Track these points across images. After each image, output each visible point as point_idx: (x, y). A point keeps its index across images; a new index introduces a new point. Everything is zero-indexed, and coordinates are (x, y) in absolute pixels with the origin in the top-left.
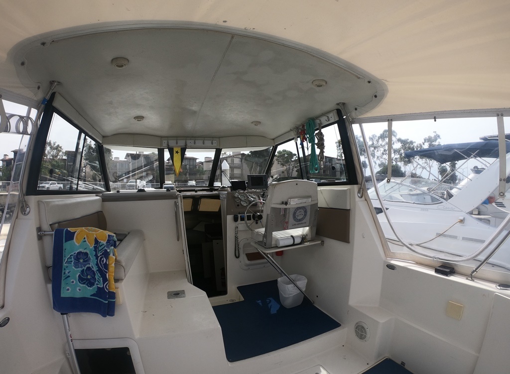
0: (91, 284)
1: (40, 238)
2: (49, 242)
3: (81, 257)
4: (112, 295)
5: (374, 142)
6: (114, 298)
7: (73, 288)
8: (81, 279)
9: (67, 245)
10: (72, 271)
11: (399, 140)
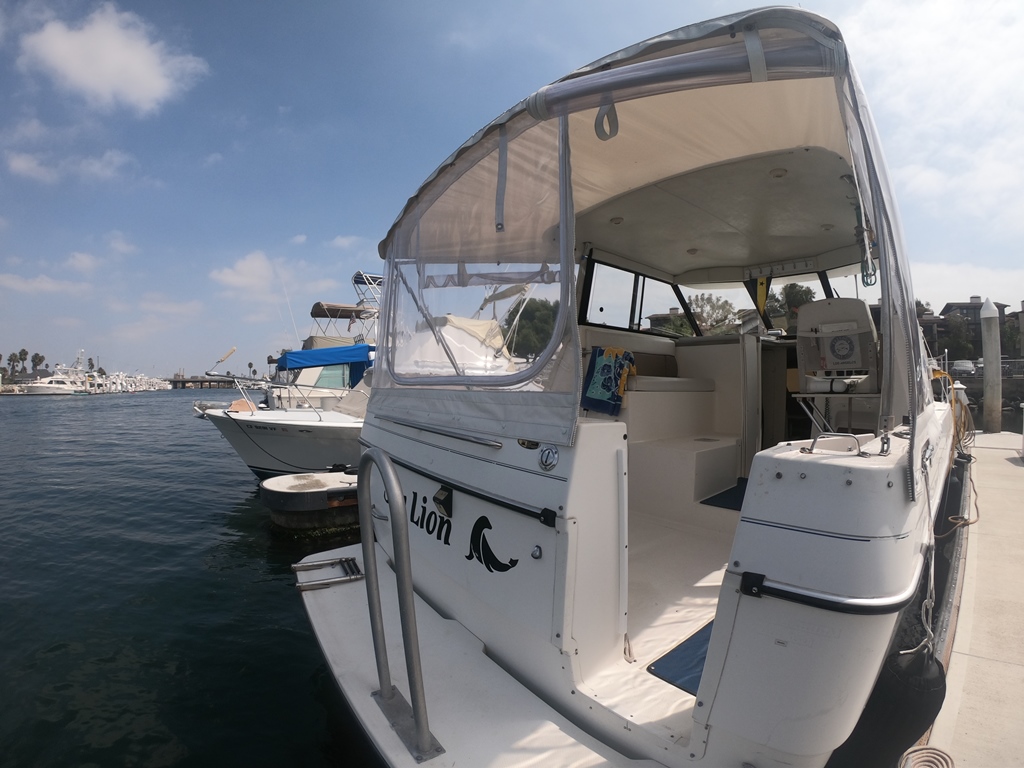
0: (609, 390)
1: (584, 355)
2: (589, 357)
3: (607, 367)
4: (620, 399)
6: (621, 401)
7: (597, 392)
8: (603, 386)
9: (598, 360)
10: (599, 378)
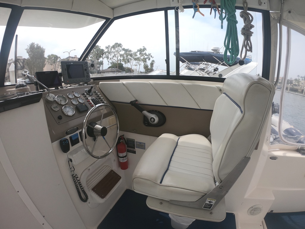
5: (109, 50)
11: (124, 49)
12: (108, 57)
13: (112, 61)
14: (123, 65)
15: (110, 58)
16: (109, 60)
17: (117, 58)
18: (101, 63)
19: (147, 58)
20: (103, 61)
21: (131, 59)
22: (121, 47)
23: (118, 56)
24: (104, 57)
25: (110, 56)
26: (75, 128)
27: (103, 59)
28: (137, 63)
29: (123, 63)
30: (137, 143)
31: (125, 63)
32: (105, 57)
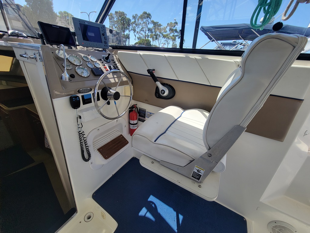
5: (136, 21)
11: (153, 22)
12: (135, 30)
13: (139, 35)
14: (150, 42)
15: (137, 32)
16: (136, 33)
17: (145, 33)
18: (128, 37)
19: (177, 36)
20: (129, 34)
21: (160, 35)
22: (150, 18)
23: (146, 30)
24: (130, 29)
25: (138, 30)
26: (88, 88)
27: (129, 31)
28: (166, 41)
29: (151, 39)
30: (148, 113)
31: (153, 40)
32: (132, 30)
